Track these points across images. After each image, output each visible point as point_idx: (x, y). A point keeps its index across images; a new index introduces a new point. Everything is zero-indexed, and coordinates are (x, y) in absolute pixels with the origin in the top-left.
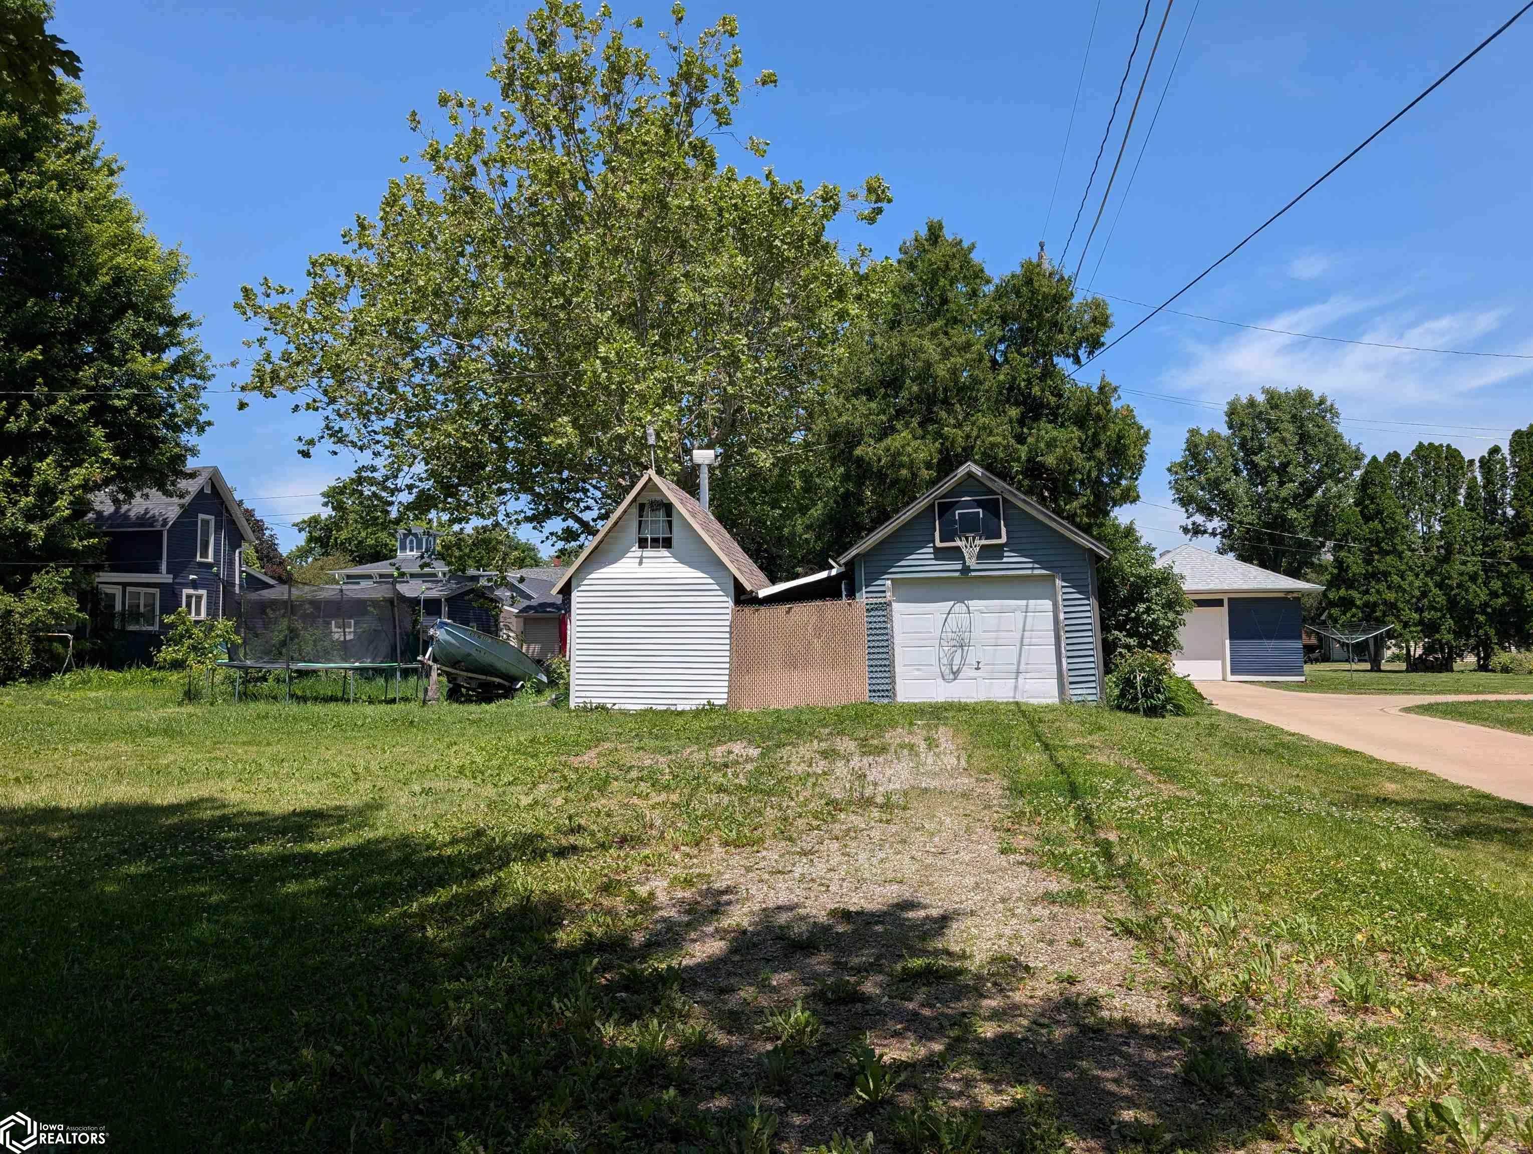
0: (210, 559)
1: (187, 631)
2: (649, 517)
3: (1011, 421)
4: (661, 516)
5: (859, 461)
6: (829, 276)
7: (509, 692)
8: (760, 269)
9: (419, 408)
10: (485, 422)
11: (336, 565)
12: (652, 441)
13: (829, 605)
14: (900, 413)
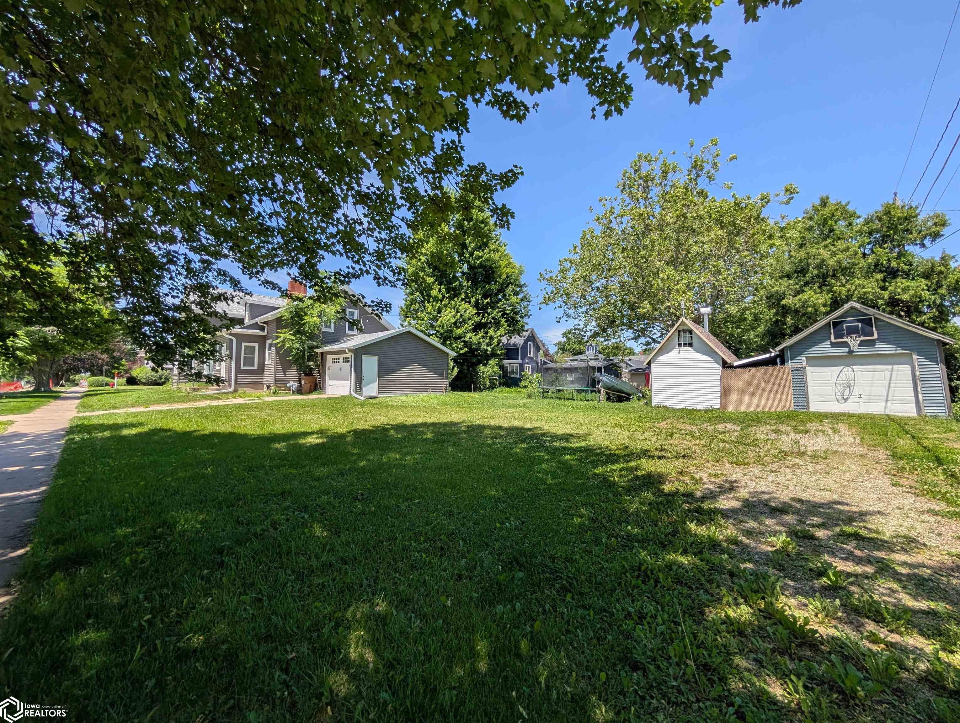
0: (532, 356)
1: (527, 377)
2: (682, 335)
3: (877, 280)
4: (688, 335)
5: (784, 307)
6: (765, 231)
7: (628, 399)
8: (730, 233)
9: (594, 303)
10: (616, 307)
11: (567, 357)
12: (683, 306)
13: (770, 367)
14: (806, 284)
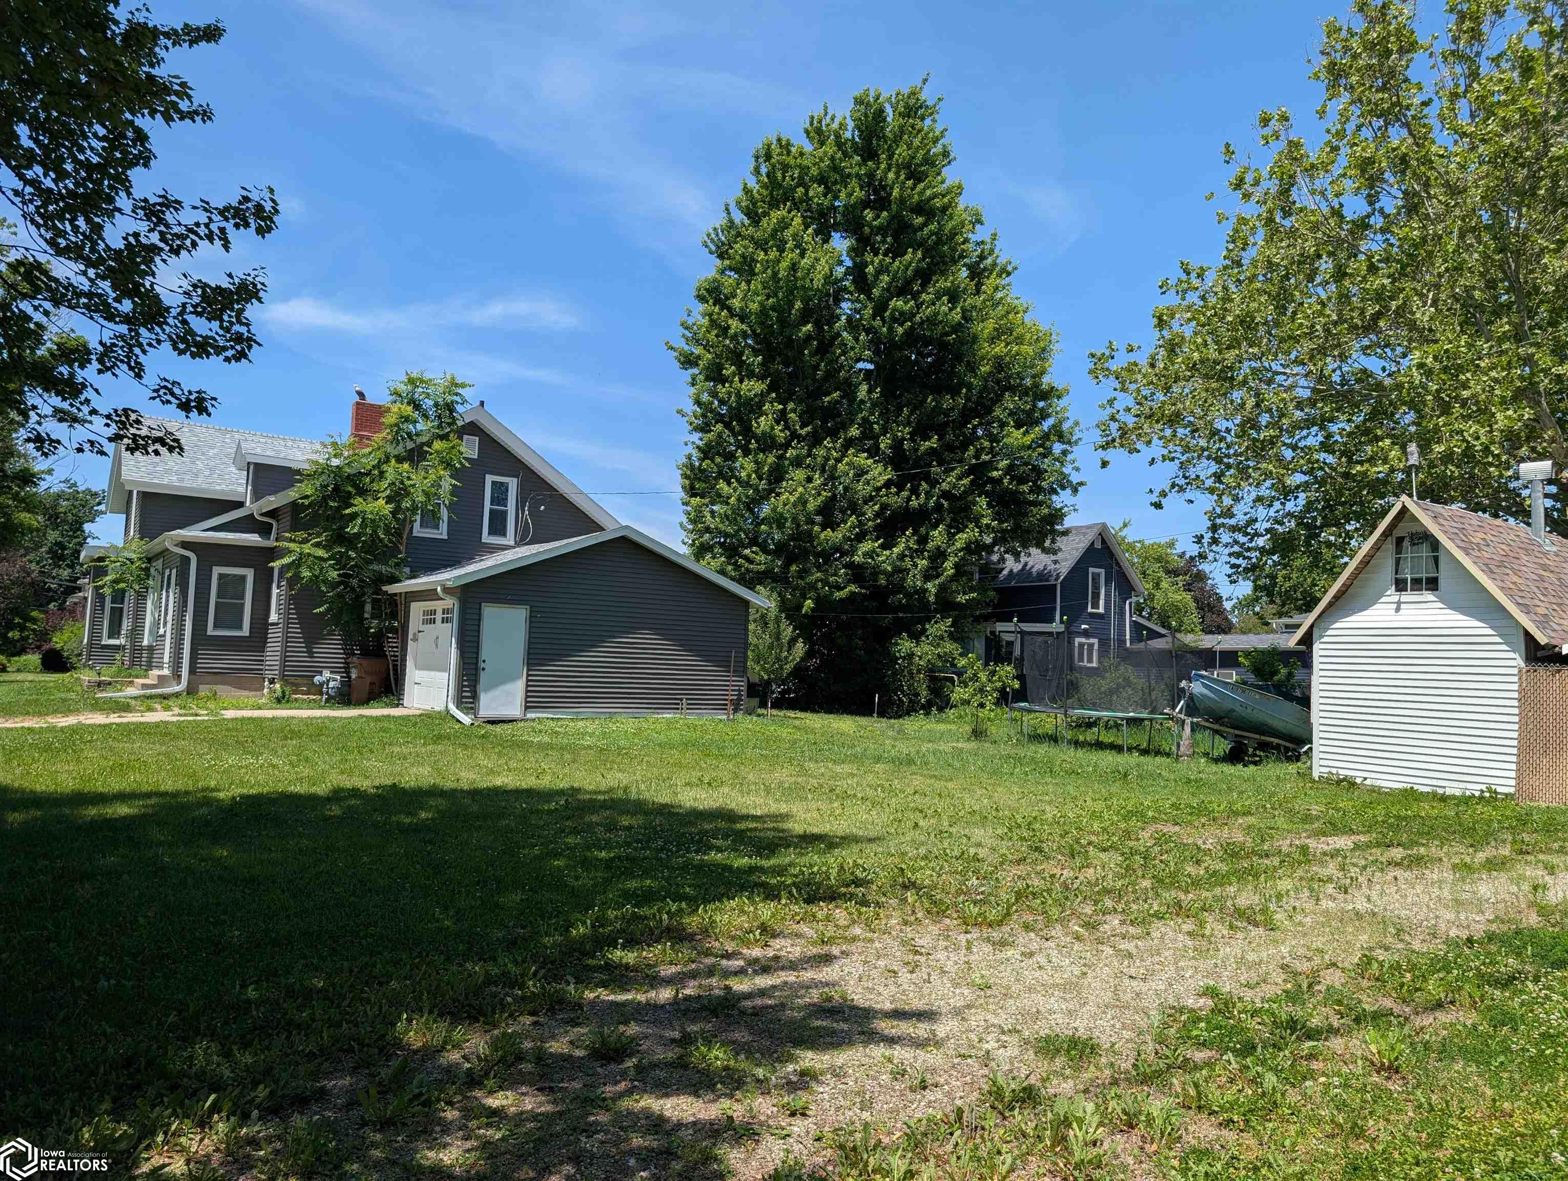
0: (1101, 610)
1: (975, 675)
2: (1408, 552)
4: (1424, 551)
